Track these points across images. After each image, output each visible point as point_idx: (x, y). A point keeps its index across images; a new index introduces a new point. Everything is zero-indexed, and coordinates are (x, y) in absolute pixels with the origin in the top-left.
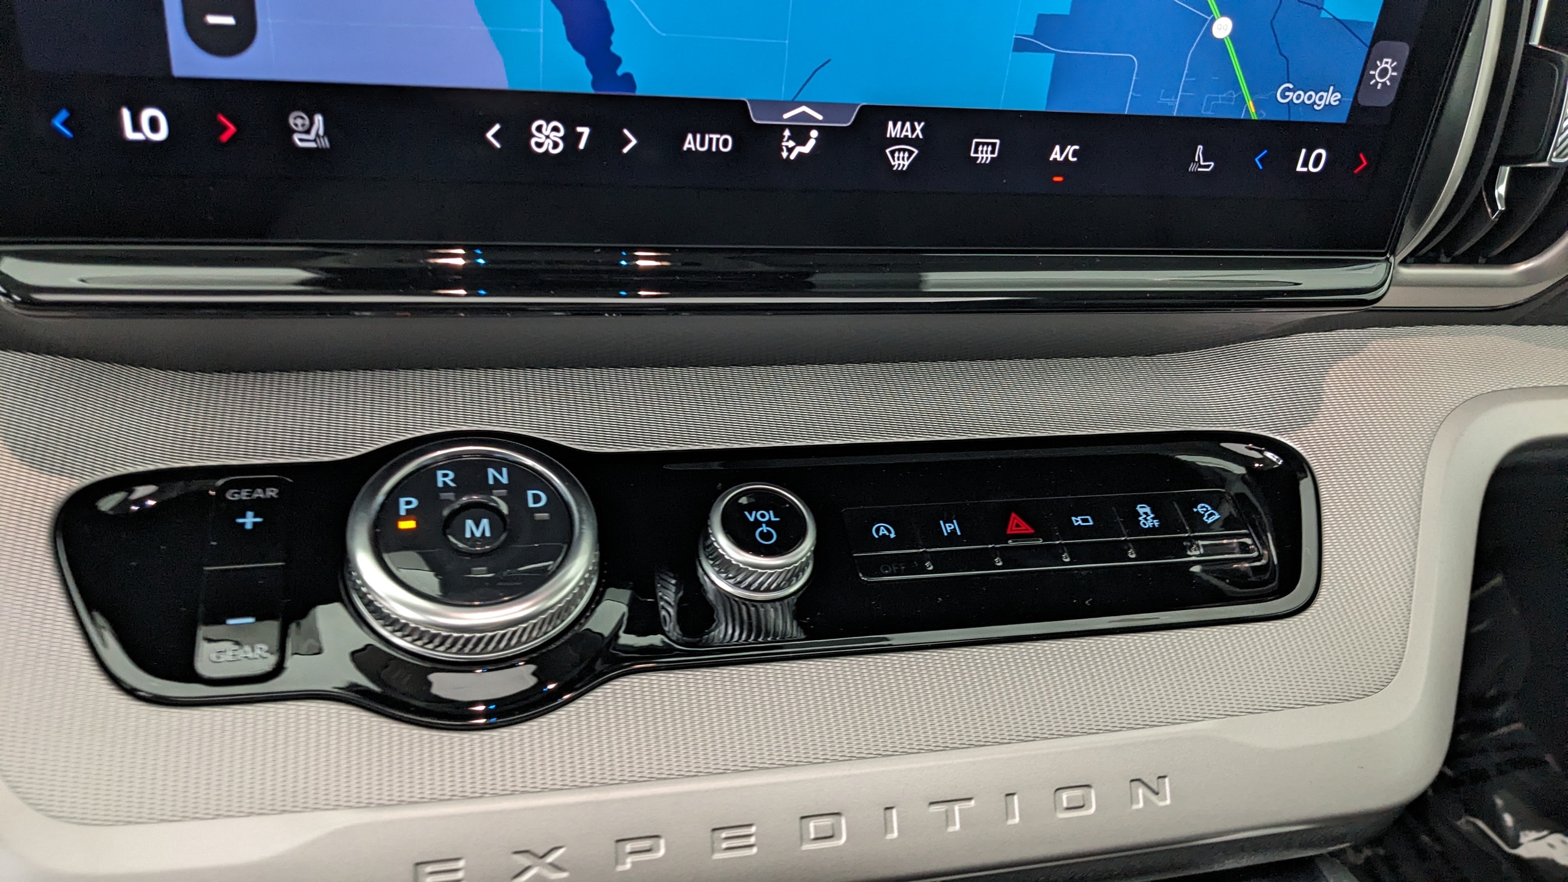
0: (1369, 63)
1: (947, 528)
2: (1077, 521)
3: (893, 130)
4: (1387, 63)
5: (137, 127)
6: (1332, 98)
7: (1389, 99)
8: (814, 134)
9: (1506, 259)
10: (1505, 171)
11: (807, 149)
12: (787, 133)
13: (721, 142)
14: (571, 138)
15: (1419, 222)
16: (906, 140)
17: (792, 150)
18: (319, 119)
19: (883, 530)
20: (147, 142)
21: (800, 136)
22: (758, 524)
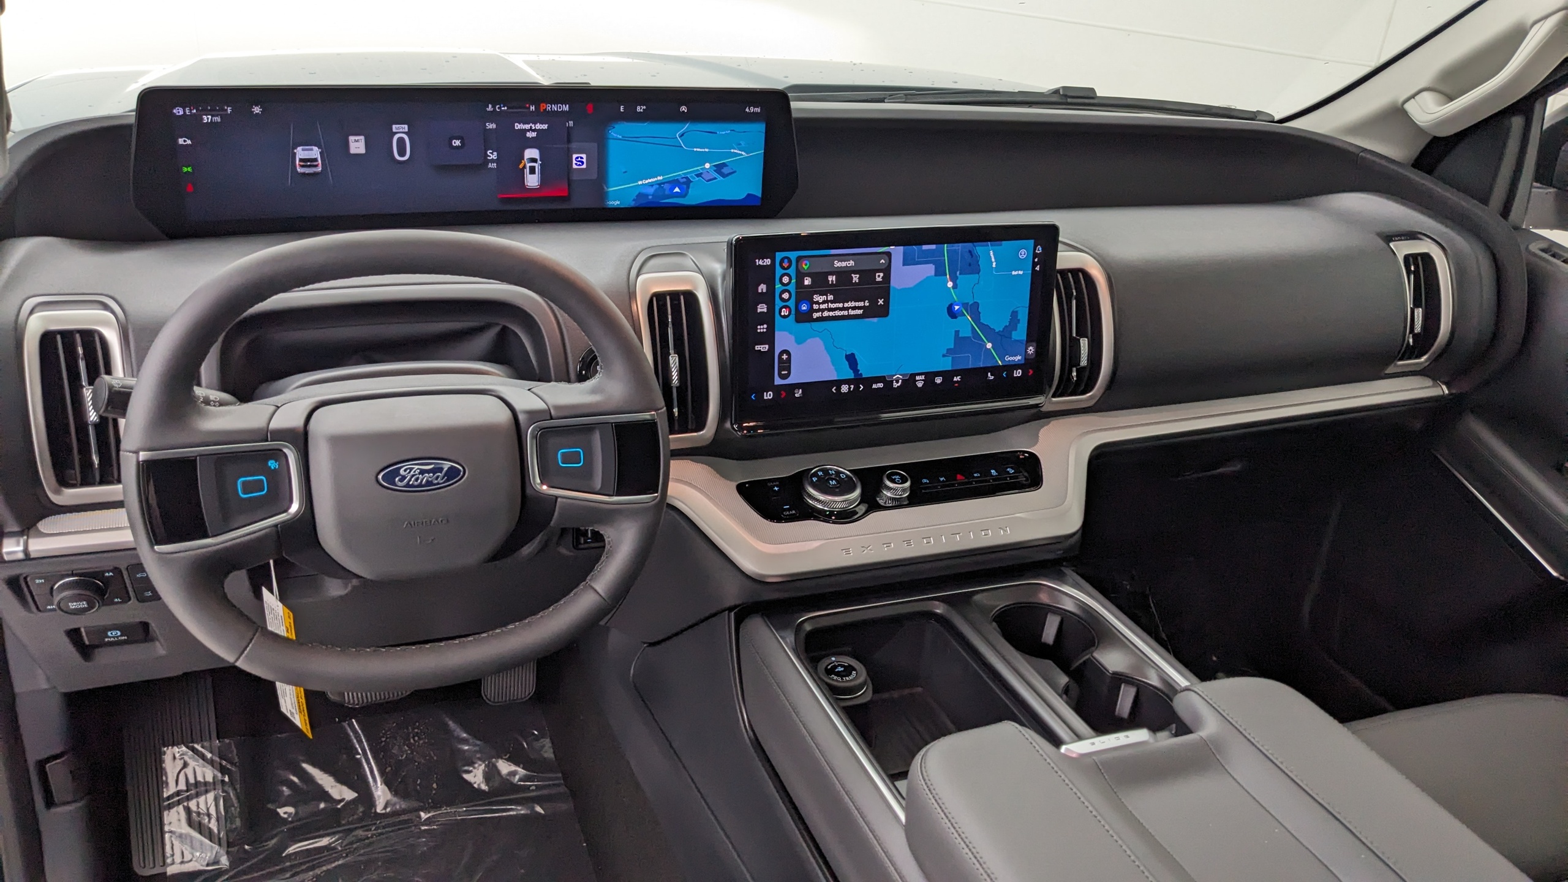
0: (1027, 349)
1: (942, 479)
2: (976, 475)
3: (918, 378)
4: (1031, 348)
5: (767, 396)
6: (1019, 358)
7: (1034, 356)
8: (900, 381)
9: (1083, 393)
10: (1074, 369)
11: (899, 384)
12: (894, 381)
13: (881, 385)
14: (850, 388)
15: (1050, 387)
16: (921, 380)
17: (895, 385)
18: (800, 390)
19: (925, 481)
20: (768, 399)
21: (897, 382)
22: (895, 479)
